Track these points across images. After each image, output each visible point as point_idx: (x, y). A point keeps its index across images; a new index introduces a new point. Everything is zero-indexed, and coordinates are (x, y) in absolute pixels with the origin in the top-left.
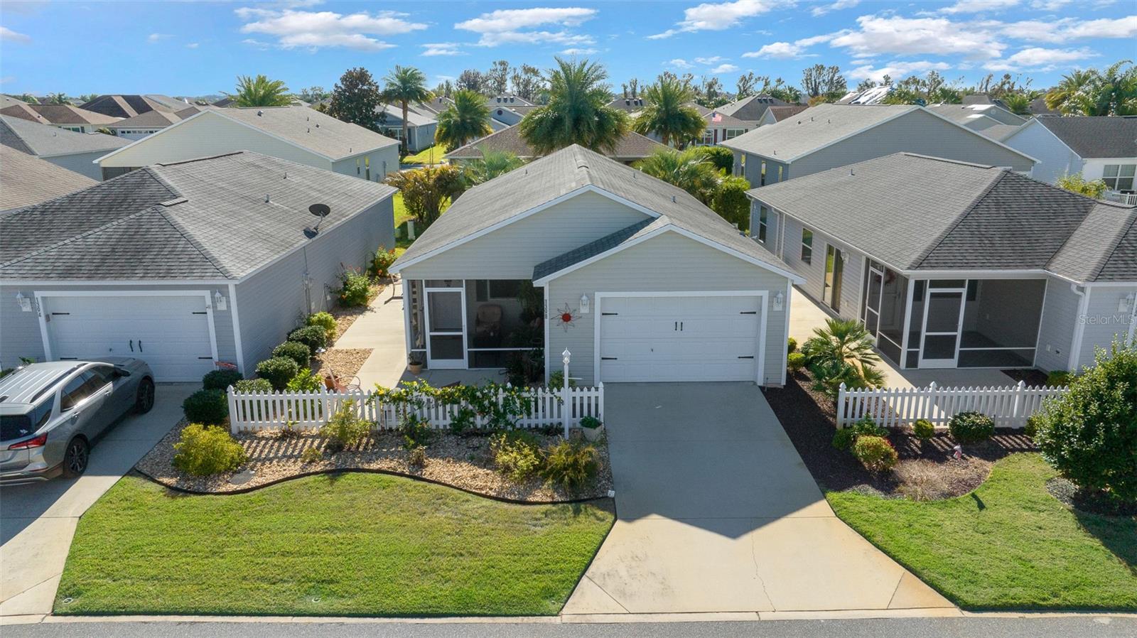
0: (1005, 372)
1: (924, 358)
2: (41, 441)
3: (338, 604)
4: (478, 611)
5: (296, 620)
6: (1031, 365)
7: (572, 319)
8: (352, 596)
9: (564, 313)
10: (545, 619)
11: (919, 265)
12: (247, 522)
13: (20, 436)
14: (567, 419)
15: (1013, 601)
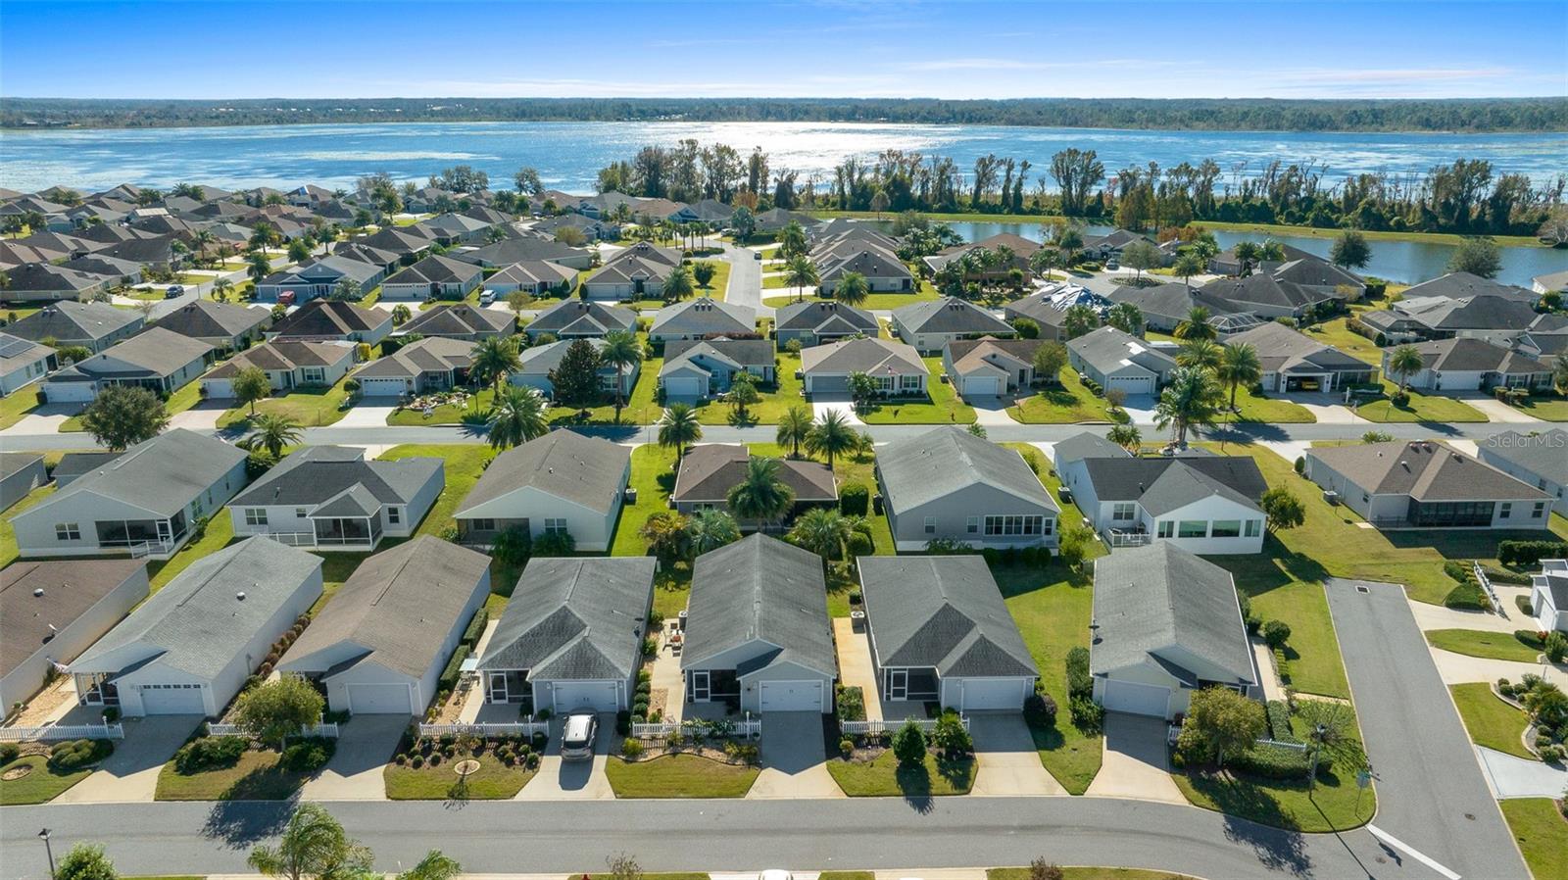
0: (926, 703)
1: (893, 697)
2: (588, 748)
3: (686, 796)
4: (723, 797)
5: (678, 799)
6: (937, 699)
7: (751, 690)
9: (748, 688)
10: (741, 799)
11: (887, 664)
13: (584, 747)
14: (748, 732)
15: (862, 794)
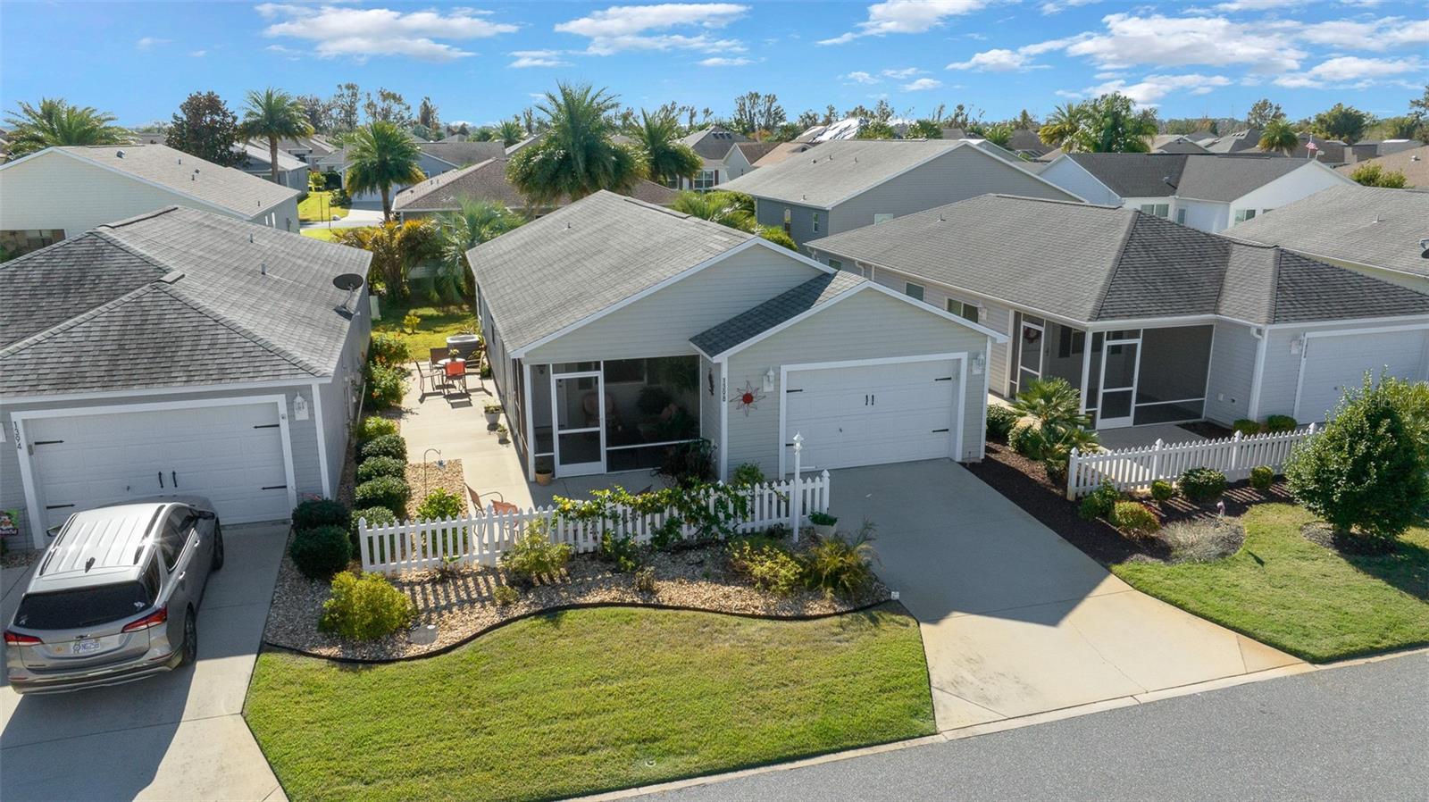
0: (1184, 426)
1: (1102, 418)
2: (161, 615)
3: (683, 764)
4: (850, 743)
5: (644, 790)
6: (1199, 416)
7: (754, 400)
8: (694, 751)
9: (745, 393)
10: (928, 740)
11: (1098, 315)
12: (483, 688)
13: (135, 611)
14: (796, 518)
15: (1353, 649)
